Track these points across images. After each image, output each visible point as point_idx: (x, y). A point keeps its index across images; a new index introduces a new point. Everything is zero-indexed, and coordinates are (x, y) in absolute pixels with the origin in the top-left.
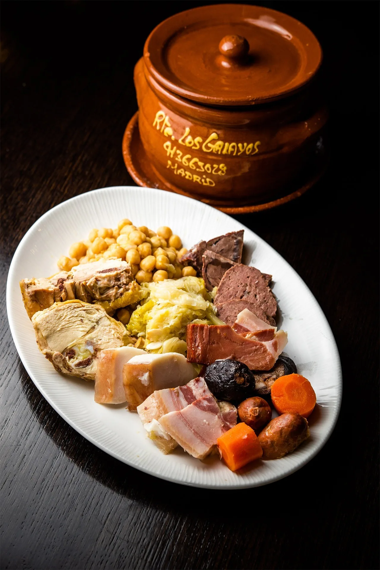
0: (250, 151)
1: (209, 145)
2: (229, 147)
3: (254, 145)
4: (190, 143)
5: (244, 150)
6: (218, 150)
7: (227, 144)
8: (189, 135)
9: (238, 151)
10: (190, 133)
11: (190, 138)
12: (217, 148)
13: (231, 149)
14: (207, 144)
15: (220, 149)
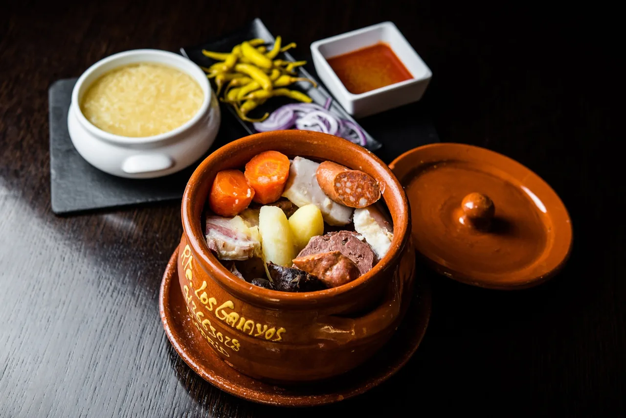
0: (271, 336)
1: (223, 312)
2: (245, 324)
3: (276, 330)
4: (204, 300)
5: (263, 332)
6: (232, 322)
7: (243, 319)
8: (204, 290)
9: (255, 331)
10: (207, 289)
11: (204, 295)
12: (231, 319)
13: (246, 326)
14: (221, 309)
15: (234, 322)
